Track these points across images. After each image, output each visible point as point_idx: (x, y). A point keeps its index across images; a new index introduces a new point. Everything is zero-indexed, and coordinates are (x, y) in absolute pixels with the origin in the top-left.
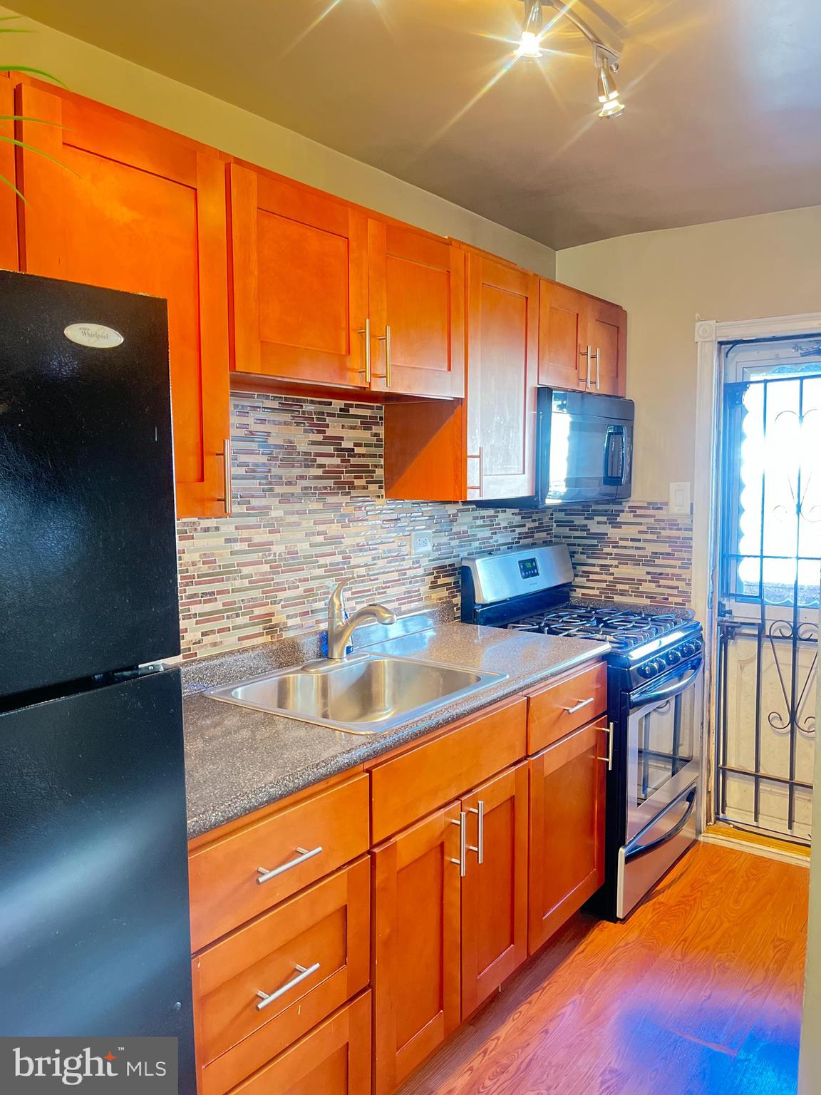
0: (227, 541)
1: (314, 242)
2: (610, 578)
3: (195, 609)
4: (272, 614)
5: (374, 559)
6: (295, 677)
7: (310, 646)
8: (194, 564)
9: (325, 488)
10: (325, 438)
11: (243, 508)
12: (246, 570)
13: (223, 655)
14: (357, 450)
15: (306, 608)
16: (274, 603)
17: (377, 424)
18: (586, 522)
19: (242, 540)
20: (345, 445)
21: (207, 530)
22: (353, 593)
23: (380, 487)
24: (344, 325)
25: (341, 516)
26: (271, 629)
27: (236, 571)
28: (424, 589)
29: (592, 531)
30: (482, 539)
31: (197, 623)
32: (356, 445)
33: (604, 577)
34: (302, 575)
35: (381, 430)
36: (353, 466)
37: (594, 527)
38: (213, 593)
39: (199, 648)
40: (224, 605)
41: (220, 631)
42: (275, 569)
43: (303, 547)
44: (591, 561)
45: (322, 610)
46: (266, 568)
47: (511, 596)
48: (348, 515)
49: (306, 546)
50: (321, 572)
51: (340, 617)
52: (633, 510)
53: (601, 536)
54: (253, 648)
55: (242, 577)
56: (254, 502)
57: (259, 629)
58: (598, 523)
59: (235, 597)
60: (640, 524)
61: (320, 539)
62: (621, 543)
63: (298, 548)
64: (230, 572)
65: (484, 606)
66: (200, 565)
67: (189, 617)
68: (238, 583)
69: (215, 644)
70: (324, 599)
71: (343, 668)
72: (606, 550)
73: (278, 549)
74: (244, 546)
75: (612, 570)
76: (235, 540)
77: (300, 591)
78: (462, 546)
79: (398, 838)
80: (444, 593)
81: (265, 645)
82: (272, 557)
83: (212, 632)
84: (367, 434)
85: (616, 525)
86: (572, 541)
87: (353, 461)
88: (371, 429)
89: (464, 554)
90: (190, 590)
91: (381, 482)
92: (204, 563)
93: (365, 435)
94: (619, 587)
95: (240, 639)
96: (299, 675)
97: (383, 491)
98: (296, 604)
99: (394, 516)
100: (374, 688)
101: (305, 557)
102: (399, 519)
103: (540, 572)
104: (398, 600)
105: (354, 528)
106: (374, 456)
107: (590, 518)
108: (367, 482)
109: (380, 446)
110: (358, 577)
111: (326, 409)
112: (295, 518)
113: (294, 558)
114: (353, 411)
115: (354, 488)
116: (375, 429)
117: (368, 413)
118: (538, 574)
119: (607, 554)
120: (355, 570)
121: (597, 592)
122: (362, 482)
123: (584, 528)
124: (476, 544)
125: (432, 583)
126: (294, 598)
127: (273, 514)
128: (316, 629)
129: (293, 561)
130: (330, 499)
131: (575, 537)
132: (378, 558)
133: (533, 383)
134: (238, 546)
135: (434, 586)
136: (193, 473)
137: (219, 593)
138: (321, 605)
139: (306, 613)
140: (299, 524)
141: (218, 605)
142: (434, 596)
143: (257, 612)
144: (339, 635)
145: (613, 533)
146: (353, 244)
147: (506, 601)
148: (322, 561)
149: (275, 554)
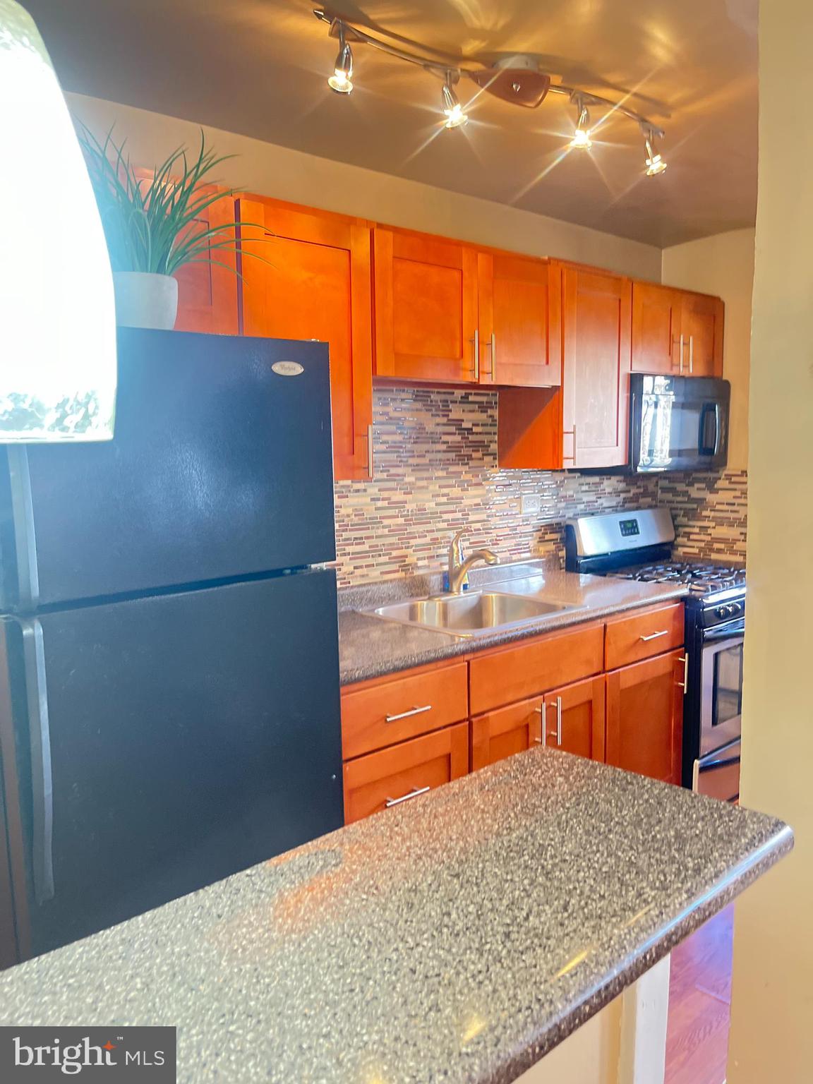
0: (373, 499)
1: (435, 276)
2: (709, 538)
3: (349, 549)
4: (406, 556)
5: (488, 516)
6: (422, 604)
7: (435, 582)
8: (348, 516)
9: (448, 460)
10: (448, 420)
11: (384, 475)
12: (386, 522)
13: (369, 584)
14: (475, 429)
15: (432, 553)
16: (407, 548)
17: (492, 408)
18: (687, 488)
19: (383, 499)
20: (465, 425)
21: (358, 491)
22: (470, 543)
23: (495, 459)
24: (458, 335)
25: (461, 481)
26: (405, 568)
27: (379, 522)
28: (532, 543)
29: (692, 496)
30: (587, 502)
31: (351, 559)
32: (473, 425)
33: (702, 537)
34: (428, 527)
35: (496, 413)
36: (470, 442)
37: (695, 492)
38: (361, 538)
39: (352, 578)
40: (370, 547)
41: (367, 566)
42: (409, 522)
43: (430, 506)
44: (691, 523)
45: (445, 555)
46: (401, 521)
47: (612, 550)
48: (467, 481)
49: (432, 505)
50: (444, 525)
51: (458, 560)
52: (729, 477)
53: (701, 501)
54: (391, 581)
55: (384, 527)
56: (393, 471)
57: (395, 567)
58: (698, 489)
59: (379, 542)
60: (735, 490)
61: (444, 499)
62: (718, 507)
63: (426, 507)
64: (375, 523)
65: (586, 558)
66: (353, 517)
67: (345, 555)
68: (380, 532)
69: (363, 576)
70: (447, 547)
71: (461, 599)
72: (704, 513)
73: (410, 506)
74: (385, 503)
75: (709, 531)
76: (378, 499)
77: (428, 540)
78: (568, 508)
79: (491, 714)
80: (552, 547)
81: (400, 579)
82: (406, 513)
83: (361, 567)
84: (484, 416)
85: (714, 491)
86: (675, 505)
87: (471, 438)
88: (487, 412)
89: (571, 515)
90: (345, 535)
91: (495, 454)
92: (355, 515)
93: (483, 417)
94: (716, 546)
95: (382, 573)
96: (425, 603)
97: (497, 462)
98: (425, 549)
99: (507, 483)
100: (485, 617)
101: (431, 513)
102: (511, 485)
103: (640, 531)
104: (509, 551)
105: (472, 491)
106: (490, 433)
107: (690, 484)
108: (483, 455)
109: (495, 425)
110: (475, 530)
111: (449, 397)
112: (424, 483)
113: (422, 514)
114: (471, 398)
115: (472, 459)
116: (490, 412)
117: (484, 399)
118: (638, 533)
119: (706, 517)
120: (473, 525)
121: (696, 551)
122: (479, 455)
123: (686, 493)
124: (582, 506)
125: (540, 538)
126: (424, 545)
127: (407, 479)
128: (441, 570)
129: (422, 516)
130: (452, 469)
131: (678, 502)
132: (492, 516)
133: (626, 370)
134: (380, 504)
135: (542, 540)
136: (346, 449)
137: (367, 538)
138: (445, 551)
139: (432, 557)
140: (427, 488)
141: (366, 547)
142: (541, 549)
143: (395, 553)
144: (458, 574)
145: (711, 498)
146: (466, 274)
147: (607, 554)
148: (445, 516)
149: (408, 511)
